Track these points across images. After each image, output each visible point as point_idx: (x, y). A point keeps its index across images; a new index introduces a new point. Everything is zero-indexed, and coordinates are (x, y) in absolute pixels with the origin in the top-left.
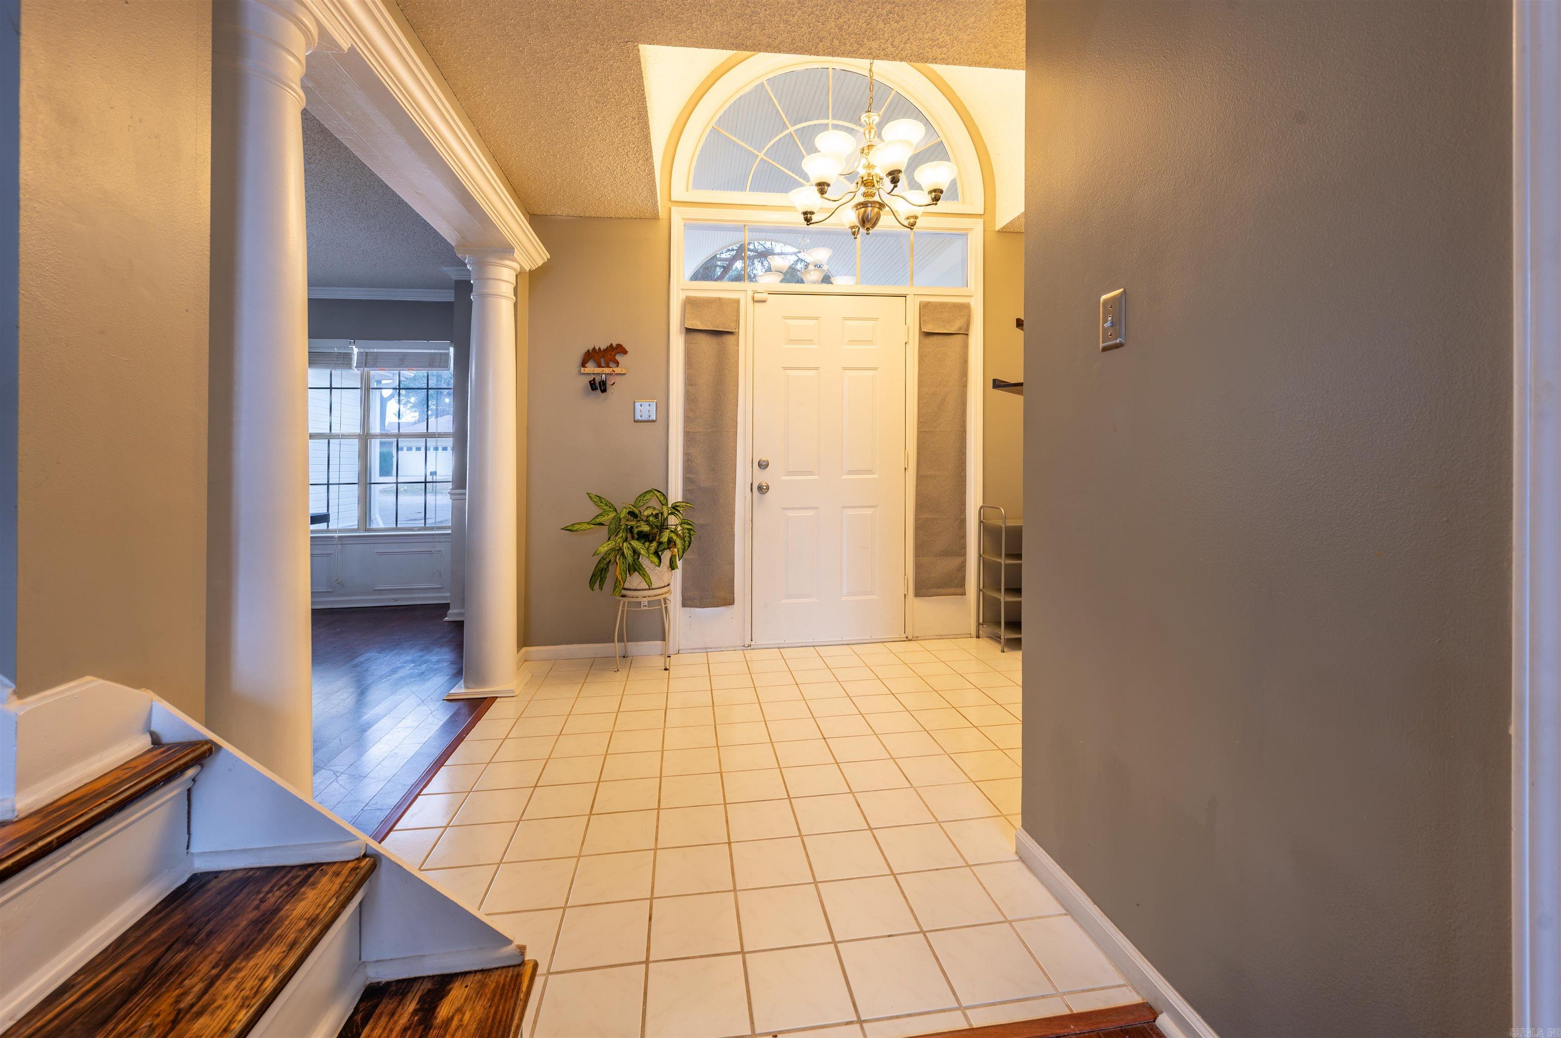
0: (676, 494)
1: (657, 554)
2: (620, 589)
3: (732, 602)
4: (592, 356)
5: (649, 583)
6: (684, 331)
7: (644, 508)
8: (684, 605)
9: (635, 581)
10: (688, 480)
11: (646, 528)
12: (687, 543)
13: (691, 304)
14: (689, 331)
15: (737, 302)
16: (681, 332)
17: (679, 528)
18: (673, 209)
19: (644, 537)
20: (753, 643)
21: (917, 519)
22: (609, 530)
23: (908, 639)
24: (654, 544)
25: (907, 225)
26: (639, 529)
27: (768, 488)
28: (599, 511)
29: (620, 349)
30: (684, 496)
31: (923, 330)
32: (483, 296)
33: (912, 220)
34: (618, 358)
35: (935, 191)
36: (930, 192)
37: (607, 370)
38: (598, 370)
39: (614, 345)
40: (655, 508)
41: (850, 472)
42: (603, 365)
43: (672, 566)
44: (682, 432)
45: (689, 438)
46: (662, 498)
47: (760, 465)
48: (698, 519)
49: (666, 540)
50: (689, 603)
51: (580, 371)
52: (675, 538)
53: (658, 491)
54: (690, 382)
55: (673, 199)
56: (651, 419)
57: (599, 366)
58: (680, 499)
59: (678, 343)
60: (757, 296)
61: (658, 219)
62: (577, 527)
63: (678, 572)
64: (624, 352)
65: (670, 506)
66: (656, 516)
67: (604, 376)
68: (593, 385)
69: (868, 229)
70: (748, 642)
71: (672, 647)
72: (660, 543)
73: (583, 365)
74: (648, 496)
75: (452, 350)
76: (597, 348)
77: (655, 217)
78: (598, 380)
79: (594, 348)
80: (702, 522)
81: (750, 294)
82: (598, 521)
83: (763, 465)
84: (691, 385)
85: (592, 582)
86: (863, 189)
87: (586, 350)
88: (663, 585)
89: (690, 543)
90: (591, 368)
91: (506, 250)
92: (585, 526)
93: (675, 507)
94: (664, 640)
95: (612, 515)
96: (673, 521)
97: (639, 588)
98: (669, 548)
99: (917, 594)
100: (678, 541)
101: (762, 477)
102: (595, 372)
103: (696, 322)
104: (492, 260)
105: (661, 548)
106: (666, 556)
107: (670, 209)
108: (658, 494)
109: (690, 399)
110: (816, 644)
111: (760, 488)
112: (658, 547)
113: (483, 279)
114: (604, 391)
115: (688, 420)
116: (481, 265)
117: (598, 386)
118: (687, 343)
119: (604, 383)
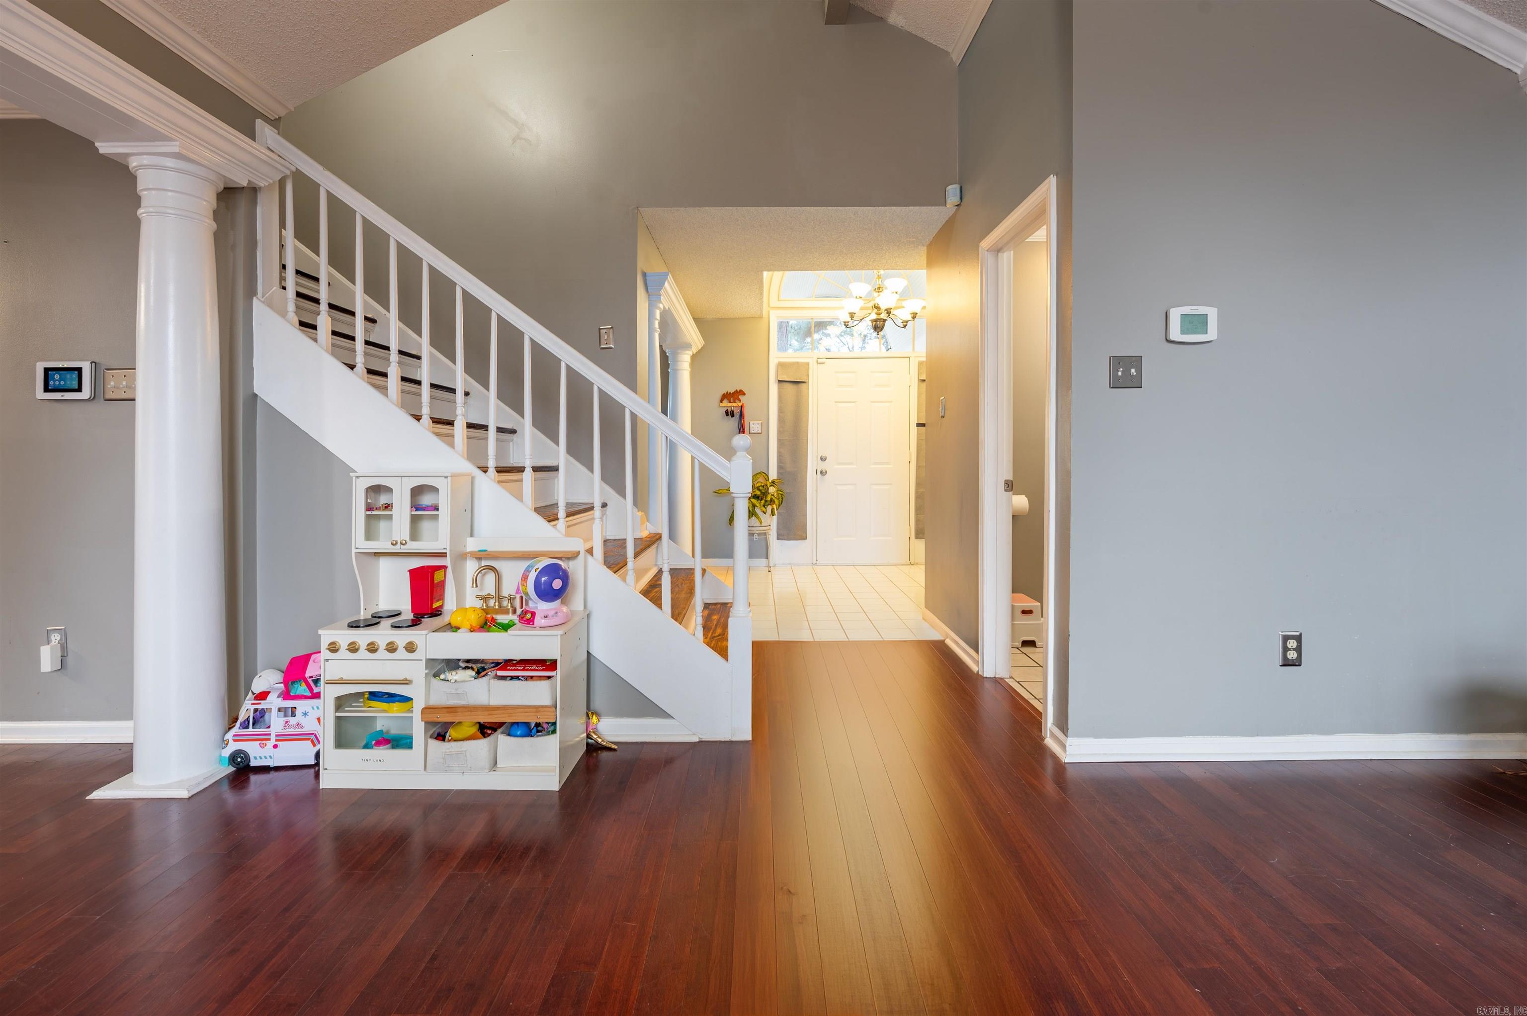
0: (773, 475)
3: (805, 538)
4: (726, 396)
5: (761, 523)
6: (777, 381)
7: (756, 482)
8: (778, 539)
9: (753, 521)
10: (780, 468)
11: (758, 493)
12: (781, 502)
13: (781, 366)
14: (780, 381)
15: (808, 364)
16: (776, 383)
17: (776, 494)
18: (771, 312)
20: (817, 562)
21: (916, 493)
23: (911, 564)
24: (763, 501)
25: (902, 326)
26: (755, 493)
27: (826, 472)
29: (742, 393)
30: (778, 476)
31: (920, 378)
32: (676, 370)
33: (905, 323)
34: (740, 397)
35: (913, 313)
36: (911, 314)
37: (734, 405)
38: (730, 405)
39: (738, 390)
40: (762, 483)
41: (876, 463)
42: (732, 401)
43: (773, 514)
44: (777, 440)
45: (780, 442)
46: (766, 477)
47: (821, 459)
48: (787, 490)
49: (769, 499)
50: (781, 537)
51: (720, 405)
52: (774, 498)
53: (764, 473)
54: (781, 410)
55: (771, 306)
56: (759, 432)
57: (730, 402)
58: (775, 478)
59: (774, 388)
60: (820, 361)
61: (763, 317)
62: (721, 491)
63: (775, 517)
64: (744, 394)
65: (770, 481)
66: (763, 486)
67: (733, 408)
68: (727, 413)
69: (878, 332)
70: (815, 561)
71: (770, 562)
72: (766, 501)
73: (721, 402)
74: (758, 476)
76: (729, 392)
77: (761, 317)
78: (729, 409)
79: (727, 392)
80: (788, 491)
81: (815, 359)
83: (823, 459)
84: (781, 412)
86: (876, 310)
87: (722, 394)
88: (767, 525)
89: (782, 502)
90: (726, 403)
91: (688, 346)
92: (725, 491)
93: (773, 482)
94: (767, 558)
96: (772, 490)
97: (754, 526)
98: (770, 505)
99: (917, 538)
100: (776, 501)
101: (822, 466)
102: (728, 406)
103: (784, 376)
104: (680, 351)
105: (767, 504)
107: (769, 312)
108: (764, 475)
109: (781, 420)
110: (855, 564)
111: (821, 472)
112: (765, 503)
113: (676, 361)
114: (733, 416)
115: (780, 432)
116: (675, 354)
117: (729, 413)
118: (779, 388)
119: (733, 412)
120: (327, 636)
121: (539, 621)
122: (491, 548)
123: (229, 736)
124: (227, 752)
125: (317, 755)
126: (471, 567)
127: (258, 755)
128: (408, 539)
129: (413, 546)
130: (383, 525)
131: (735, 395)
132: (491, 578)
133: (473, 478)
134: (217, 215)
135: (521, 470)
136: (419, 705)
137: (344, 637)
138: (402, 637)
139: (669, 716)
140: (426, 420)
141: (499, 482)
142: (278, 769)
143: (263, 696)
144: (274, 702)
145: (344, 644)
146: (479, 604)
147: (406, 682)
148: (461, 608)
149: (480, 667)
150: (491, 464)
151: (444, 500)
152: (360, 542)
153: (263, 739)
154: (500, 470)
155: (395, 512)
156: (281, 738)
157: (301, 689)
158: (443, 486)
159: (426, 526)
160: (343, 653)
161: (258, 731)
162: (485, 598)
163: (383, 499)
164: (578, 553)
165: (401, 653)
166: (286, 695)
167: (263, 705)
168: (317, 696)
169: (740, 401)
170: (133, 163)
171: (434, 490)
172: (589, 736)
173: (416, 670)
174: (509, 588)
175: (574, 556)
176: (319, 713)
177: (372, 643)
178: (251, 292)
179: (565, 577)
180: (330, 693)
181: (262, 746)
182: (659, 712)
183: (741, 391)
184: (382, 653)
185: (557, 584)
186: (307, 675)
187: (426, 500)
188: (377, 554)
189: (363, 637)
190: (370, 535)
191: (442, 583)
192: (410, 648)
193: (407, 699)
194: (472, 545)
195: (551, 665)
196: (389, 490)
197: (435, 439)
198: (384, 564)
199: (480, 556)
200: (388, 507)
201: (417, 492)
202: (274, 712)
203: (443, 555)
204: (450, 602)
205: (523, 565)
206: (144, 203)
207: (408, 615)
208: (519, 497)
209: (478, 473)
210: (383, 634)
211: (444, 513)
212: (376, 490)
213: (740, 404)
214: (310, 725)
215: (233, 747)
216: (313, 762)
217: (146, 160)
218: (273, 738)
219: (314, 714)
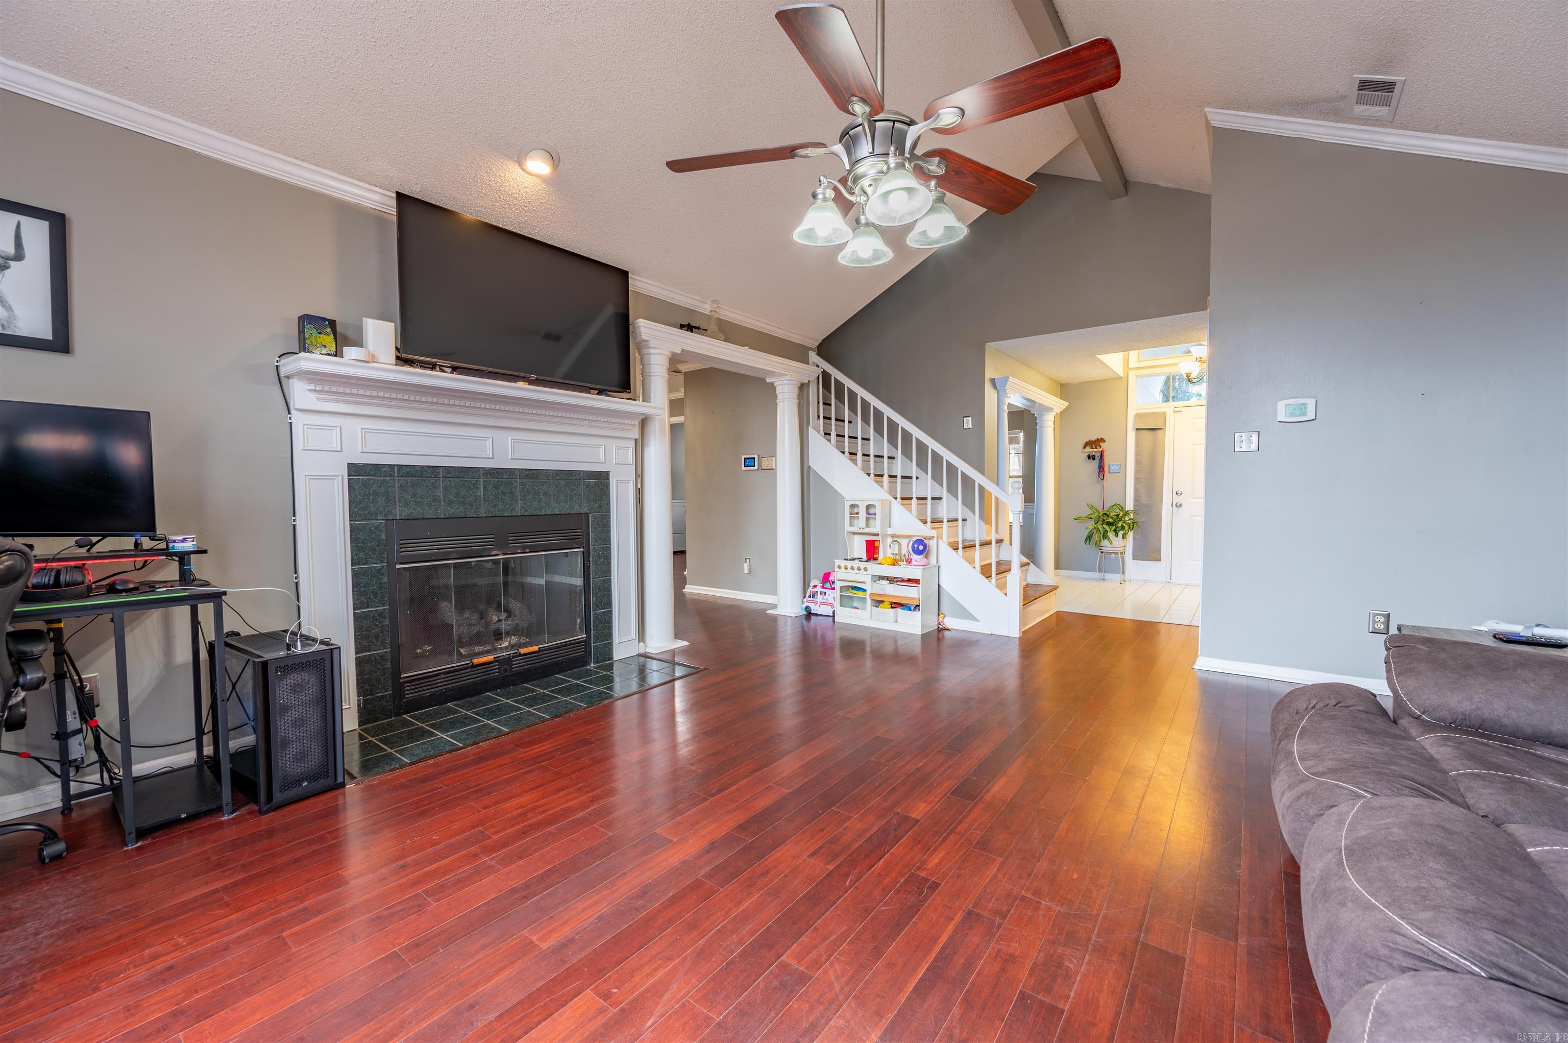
0: (1130, 506)
1: (1115, 531)
2: (1098, 545)
3: (1160, 560)
4: (1089, 444)
5: (1111, 544)
6: (1135, 429)
7: (1112, 512)
8: (1133, 559)
9: (1105, 543)
10: (1137, 500)
11: (1111, 520)
13: (1138, 416)
14: (1137, 429)
15: (1164, 414)
16: (1133, 430)
17: (1129, 522)
18: (1129, 372)
19: (1109, 524)
20: (1171, 581)
22: (1095, 521)
24: (1114, 527)
26: (1109, 521)
27: (1180, 505)
28: (1091, 512)
29: (1103, 440)
30: (1134, 508)
32: (1041, 427)
34: (1101, 444)
37: (1096, 450)
38: (1092, 450)
39: (1100, 438)
40: (1117, 512)
42: (1094, 448)
43: (1125, 539)
44: (1134, 478)
45: (1137, 480)
46: (1121, 508)
47: (1176, 494)
48: (1140, 518)
49: (1121, 526)
50: (1137, 557)
51: (1083, 451)
52: (1126, 526)
54: (1138, 453)
55: (1130, 366)
56: (1118, 472)
57: (1092, 448)
58: (1131, 509)
59: (1131, 436)
60: (1176, 409)
61: (1121, 378)
62: (1081, 518)
63: (1129, 542)
64: (1105, 441)
65: (1125, 511)
66: (1117, 515)
67: (1094, 453)
68: (1089, 457)
70: (1169, 580)
71: (1127, 578)
72: (1118, 527)
73: (1084, 448)
74: (1114, 507)
75: (1022, 434)
76: (1091, 440)
78: (1091, 454)
79: (1089, 440)
80: (1143, 520)
81: (1171, 408)
82: (1090, 517)
83: (1178, 494)
84: (1138, 455)
85: (1086, 542)
87: (1086, 442)
88: (1121, 547)
90: (1088, 449)
92: (1084, 518)
93: (1128, 512)
94: (1123, 573)
95: (1096, 515)
96: (1126, 518)
97: (1107, 546)
98: (1123, 530)
100: (1128, 528)
101: (1177, 499)
102: (1090, 451)
103: (1141, 425)
104: (1044, 413)
105: (1118, 530)
106: (1121, 533)
108: (1119, 506)
109: (1138, 462)
111: (1176, 505)
113: (1042, 421)
114: (1094, 459)
115: (1137, 471)
116: (1041, 415)
117: (1091, 457)
118: (1136, 434)
119: (1095, 456)
120: (838, 562)
121: (913, 563)
122: (897, 533)
123: (805, 600)
124: (804, 606)
125: (834, 612)
126: (889, 540)
127: (815, 609)
128: (865, 526)
129: (867, 530)
130: (856, 521)
131: (1097, 442)
132: (897, 546)
133: (890, 502)
134: (799, 398)
135: (911, 499)
136: (868, 592)
137: (843, 563)
138: (863, 565)
139: (978, 620)
140: (872, 475)
141: (902, 504)
142: (820, 615)
143: (815, 586)
144: (819, 589)
145: (843, 566)
146: (892, 557)
147: (864, 583)
148: (885, 558)
149: (892, 580)
150: (899, 496)
151: (878, 511)
152: (848, 528)
153: (816, 603)
154: (903, 499)
155: (860, 515)
156: (822, 603)
157: (828, 585)
158: (878, 505)
159: (871, 522)
160: (843, 569)
161: (813, 599)
162: (895, 554)
163: (856, 510)
164: (934, 537)
165: (862, 571)
166: (823, 587)
167: (816, 589)
168: (834, 589)
169: (1101, 447)
170: (776, 384)
171: (875, 506)
172: (939, 624)
173: (868, 579)
174: (904, 551)
175: (932, 538)
176: (834, 595)
177: (852, 566)
178: (808, 424)
179: (925, 546)
180: (838, 585)
181: (816, 605)
182: (974, 619)
183: (1102, 439)
184: (856, 571)
185: (921, 548)
186: (830, 579)
187: (872, 511)
188: (854, 533)
189: (849, 564)
190: (851, 525)
191: (878, 547)
192: (866, 569)
193: (864, 590)
194: (890, 531)
195: (917, 581)
196: (858, 506)
197: (875, 484)
198: (856, 537)
199: (893, 536)
200: (857, 513)
201: (868, 507)
202: (819, 593)
203: (878, 535)
204: (881, 556)
205: (907, 540)
206: (778, 398)
207: (865, 558)
208: (910, 511)
209: (893, 500)
210: (856, 564)
211: (878, 516)
212: (852, 506)
213: (1100, 450)
214: (831, 600)
215: (806, 604)
216: (832, 615)
217: (779, 383)
218: (819, 603)
219: (832, 596)
